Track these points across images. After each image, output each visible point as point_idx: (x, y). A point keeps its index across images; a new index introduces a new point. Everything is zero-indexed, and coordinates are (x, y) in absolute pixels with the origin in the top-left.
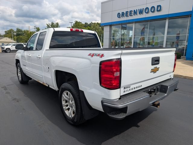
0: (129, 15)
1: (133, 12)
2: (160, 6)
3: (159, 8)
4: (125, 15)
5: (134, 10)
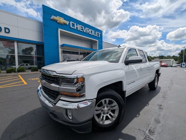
2: (9, 29)
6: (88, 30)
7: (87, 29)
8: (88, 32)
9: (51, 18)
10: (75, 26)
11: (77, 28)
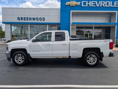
0: (26, 20)
1: (29, 19)
2: (44, 18)
3: (44, 19)
4: (23, 19)
5: (30, 18)
6: (103, 3)
7: (101, 2)
8: (102, 5)
9: (66, 4)
10: (87, 3)
11: (88, 5)
